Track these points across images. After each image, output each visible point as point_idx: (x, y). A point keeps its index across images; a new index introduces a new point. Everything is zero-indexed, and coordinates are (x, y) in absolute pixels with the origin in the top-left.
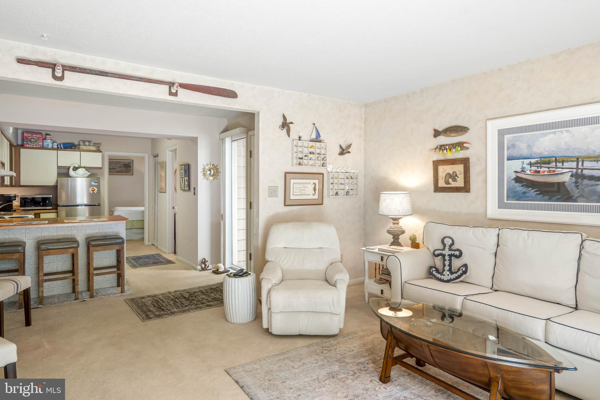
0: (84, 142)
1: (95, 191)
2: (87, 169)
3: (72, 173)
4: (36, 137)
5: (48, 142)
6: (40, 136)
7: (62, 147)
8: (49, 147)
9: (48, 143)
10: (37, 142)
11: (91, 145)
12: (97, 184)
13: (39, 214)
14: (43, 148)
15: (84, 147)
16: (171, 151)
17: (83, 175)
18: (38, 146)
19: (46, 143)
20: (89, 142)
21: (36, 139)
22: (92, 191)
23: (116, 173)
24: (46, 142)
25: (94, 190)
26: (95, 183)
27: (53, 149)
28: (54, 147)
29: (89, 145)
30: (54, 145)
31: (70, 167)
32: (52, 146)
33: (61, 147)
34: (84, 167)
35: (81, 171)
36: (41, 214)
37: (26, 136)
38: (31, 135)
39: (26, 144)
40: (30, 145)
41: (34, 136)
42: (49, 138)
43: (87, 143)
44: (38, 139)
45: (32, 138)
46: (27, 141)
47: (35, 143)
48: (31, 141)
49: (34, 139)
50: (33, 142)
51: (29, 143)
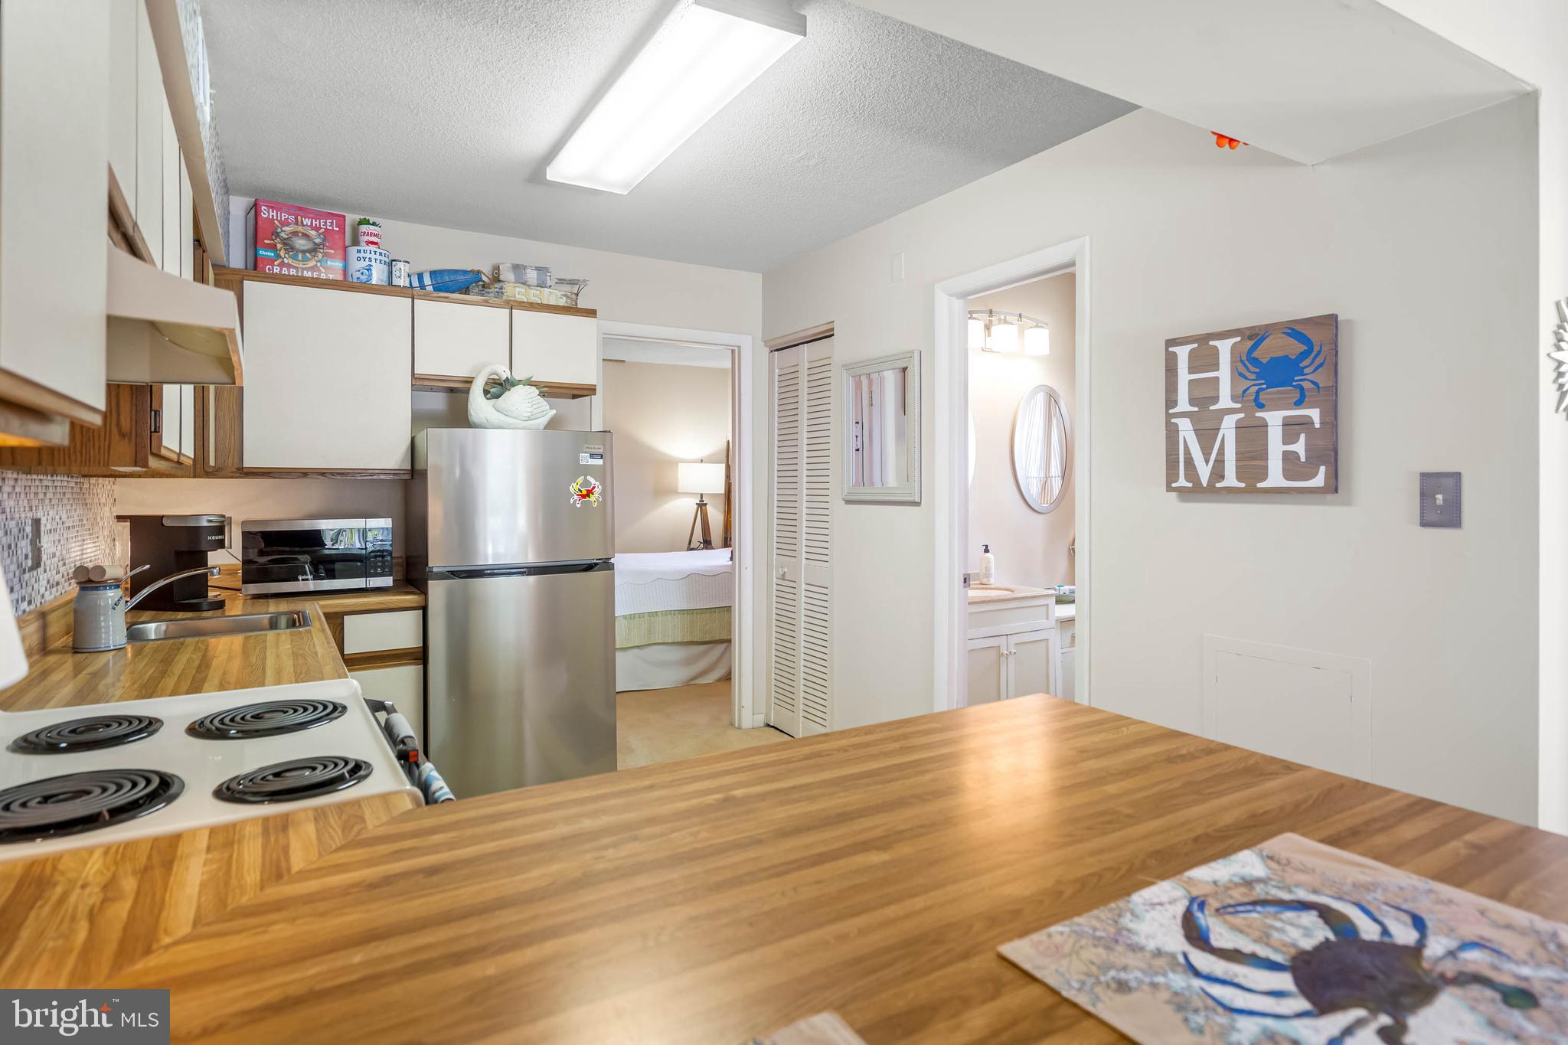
0: (518, 269)
1: (593, 498)
2: (547, 391)
3: (479, 405)
4: (316, 229)
5: (368, 255)
6: (332, 223)
7: (432, 288)
8: (373, 282)
9: (367, 262)
10: (320, 255)
11: (547, 283)
12: (600, 462)
13: (341, 615)
14: (345, 284)
15: (520, 292)
16: (963, 296)
17: (529, 419)
18: (322, 276)
19: (359, 259)
20: (541, 270)
21: (317, 241)
22: (584, 496)
24: (362, 255)
25: (589, 493)
26: (592, 456)
27: (389, 288)
28: (396, 282)
29: (541, 285)
30: (396, 273)
31: (469, 381)
32: (385, 277)
33: (424, 285)
35: (520, 401)
36: (346, 614)
37: (271, 221)
38: (292, 218)
39: (271, 262)
40: (289, 266)
41: (307, 222)
42: (373, 239)
43: (531, 275)
44: (325, 239)
45: (295, 233)
46: (273, 247)
47: (309, 260)
48: (292, 248)
49: (306, 236)
50: (304, 252)
51: (282, 253)
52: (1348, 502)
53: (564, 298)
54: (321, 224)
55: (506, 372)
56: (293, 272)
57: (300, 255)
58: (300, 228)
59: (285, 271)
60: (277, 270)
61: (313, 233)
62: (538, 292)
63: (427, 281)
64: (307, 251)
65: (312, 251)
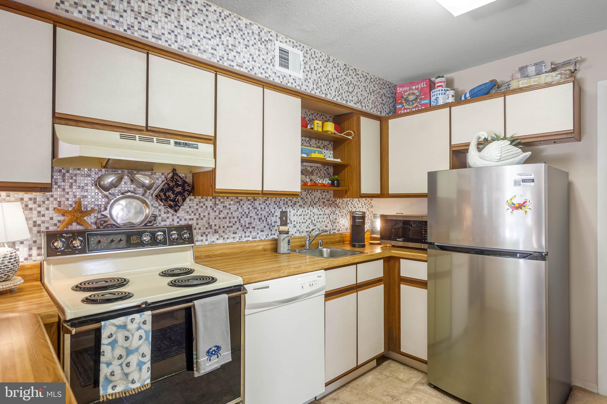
0: (524, 68)
2: (517, 142)
3: (472, 156)
4: (418, 89)
6: (423, 84)
7: (468, 98)
8: (438, 104)
9: (436, 96)
10: (419, 100)
11: (544, 70)
14: (426, 109)
15: (521, 83)
18: (420, 108)
19: (434, 95)
20: (541, 64)
21: (417, 94)
27: (443, 106)
28: (447, 101)
29: (539, 73)
30: (447, 97)
32: (444, 100)
33: (464, 98)
37: (401, 92)
38: (408, 88)
39: (401, 109)
40: (407, 109)
41: (414, 87)
42: (440, 84)
43: (532, 70)
44: (421, 92)
45: (409, 94)
46: (401, 103)
47: (414, 103)
48: (408, 101)
49: (413, 94)
50: (412, 101)
51: (404, 105)
53: (559, 76)
54: (419, 86)
55: (484, 135)
56: (408, 111)
57: (411, 103)
58: (411, 91)
59: (405, 111)
60: (402, 112)
61: (416, 91)
62: (537, 79)
63: (468, 95)
64: (414, 100)
65: (416, 100)
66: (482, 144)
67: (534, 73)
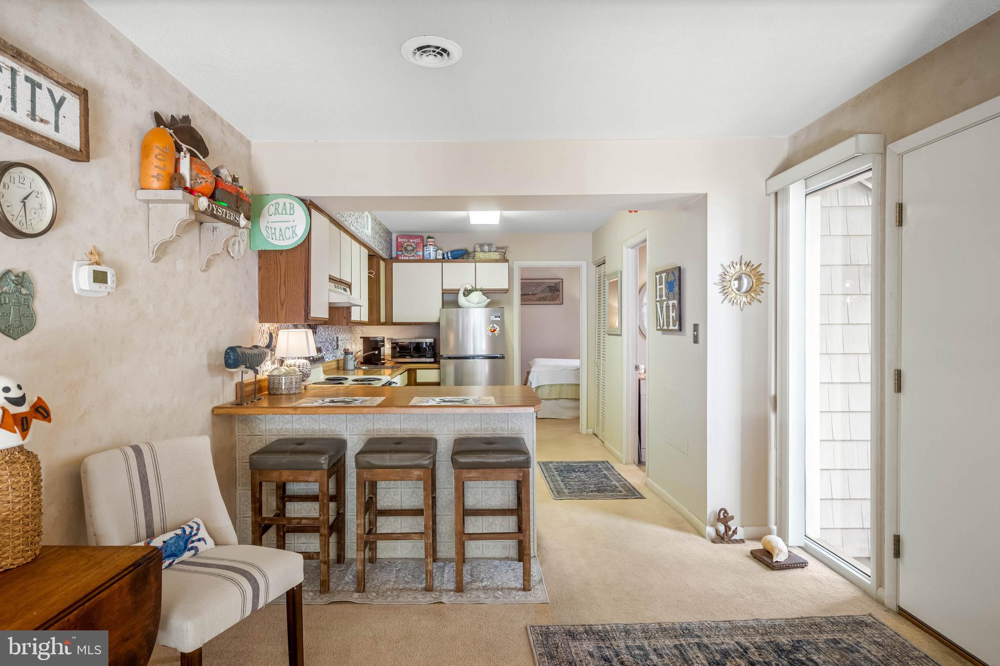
0: (481, 246)
1: (496, 332)
2: (486, 292)
3: (462, 299)
4: (414, 242)
5: (429, 249)
6: (419, 240)
7: (450, 258)
8: (431, 258)
9: (429, 252)
10: (415, 251)
11: (493, 250)
12: (499, 319)
13: (415, 370)
14: (423, 260)
15: (482, 255)
16: (633, 248)
17: (478, 303)
18: (416, 258)
19: (427, 251)
20: (490, 245)
21: (415, 246)
22: (492, 332)
23: (537, 301)
24: (427, 249)
25: (494, 330)
26: (495, 317)
27: (436, 260)
28: (438, 257)
29: (490, 251)
30: (438, 254)
31: (459, 290)
32: (435, 256)
33: (448, 257)
34: (481, 290)
35: (476, 296)
36: (417, 370)
37: (401, 242)
38: (407, 240)
39: (401, 255)
40: (406, 256)
41: (411, 241)
42: (431, 243)
43: (486, 248)
44: (417, 245)
45: (408, 245)
46: (401, 251)
47: (412, 253)
48: (407, 250)
49: (411, 245)
50: (410, 251)
51: (405, 253)
52: (684, 335)
53: (499, 255)
54: (415, 240)
55: (469, 288)
56: (407, 258)
57: (409, 252)
58: (409, 243)
59: (405, 258)
60: (402, 258)
61: (413, 244)
62: (488, 254)
63: (449, 255)
64: (412, 250)
65: (413, 250)
66: (467, 292)
67: (487, 250)
